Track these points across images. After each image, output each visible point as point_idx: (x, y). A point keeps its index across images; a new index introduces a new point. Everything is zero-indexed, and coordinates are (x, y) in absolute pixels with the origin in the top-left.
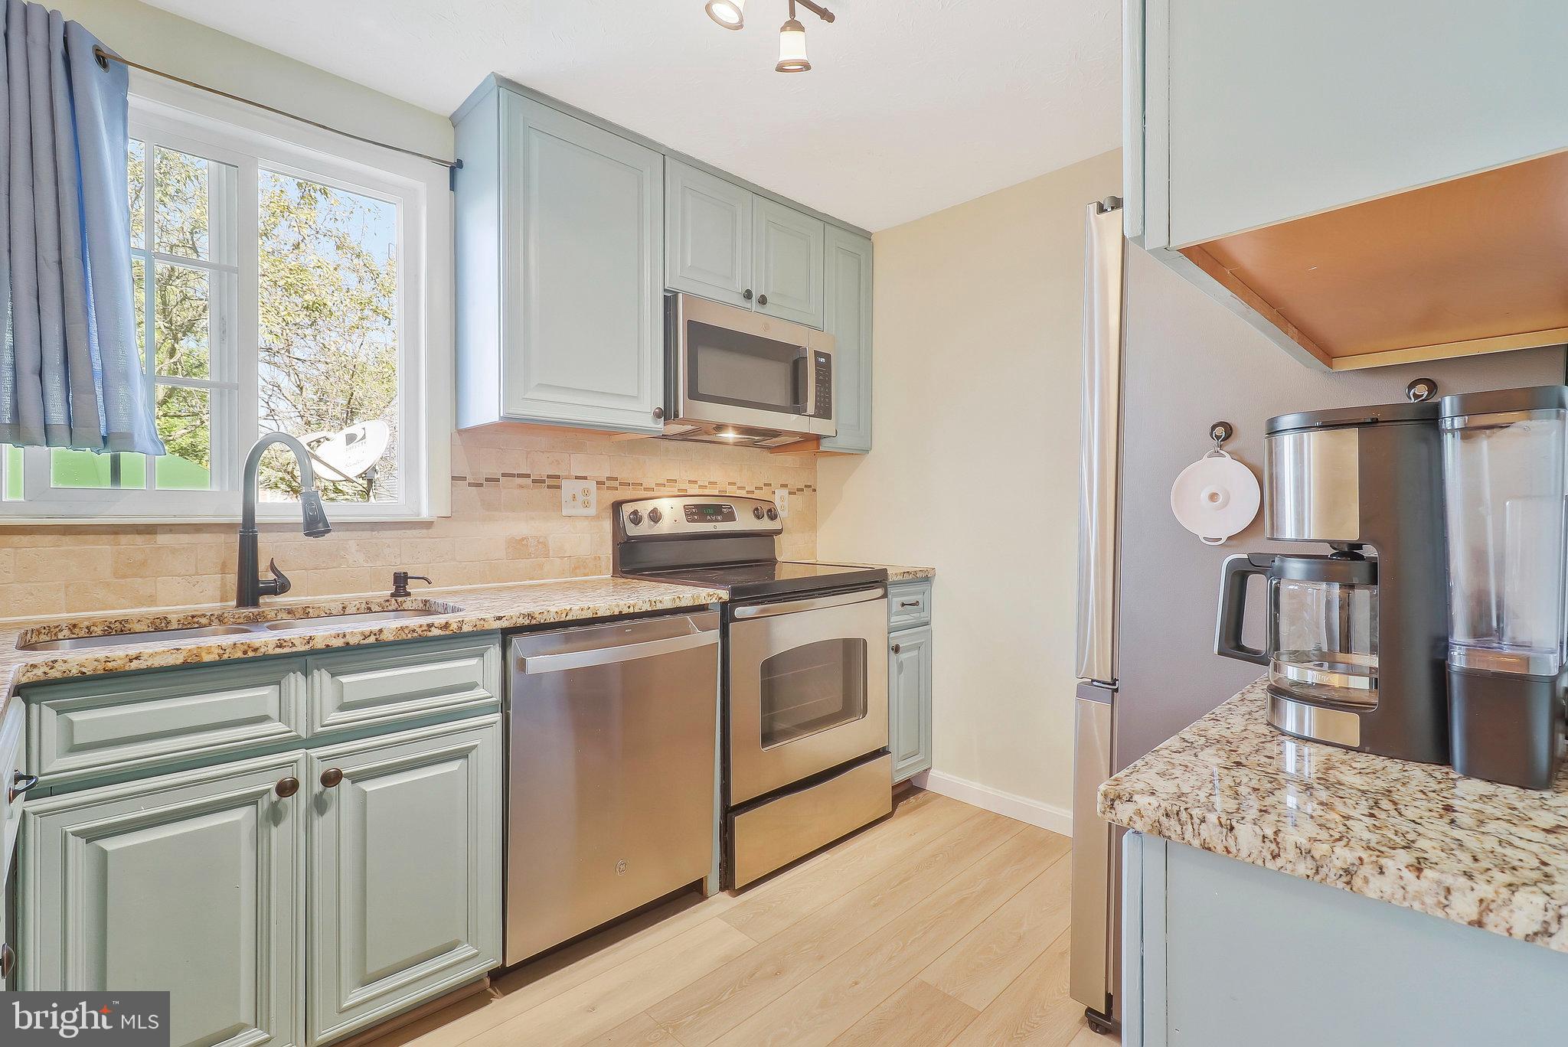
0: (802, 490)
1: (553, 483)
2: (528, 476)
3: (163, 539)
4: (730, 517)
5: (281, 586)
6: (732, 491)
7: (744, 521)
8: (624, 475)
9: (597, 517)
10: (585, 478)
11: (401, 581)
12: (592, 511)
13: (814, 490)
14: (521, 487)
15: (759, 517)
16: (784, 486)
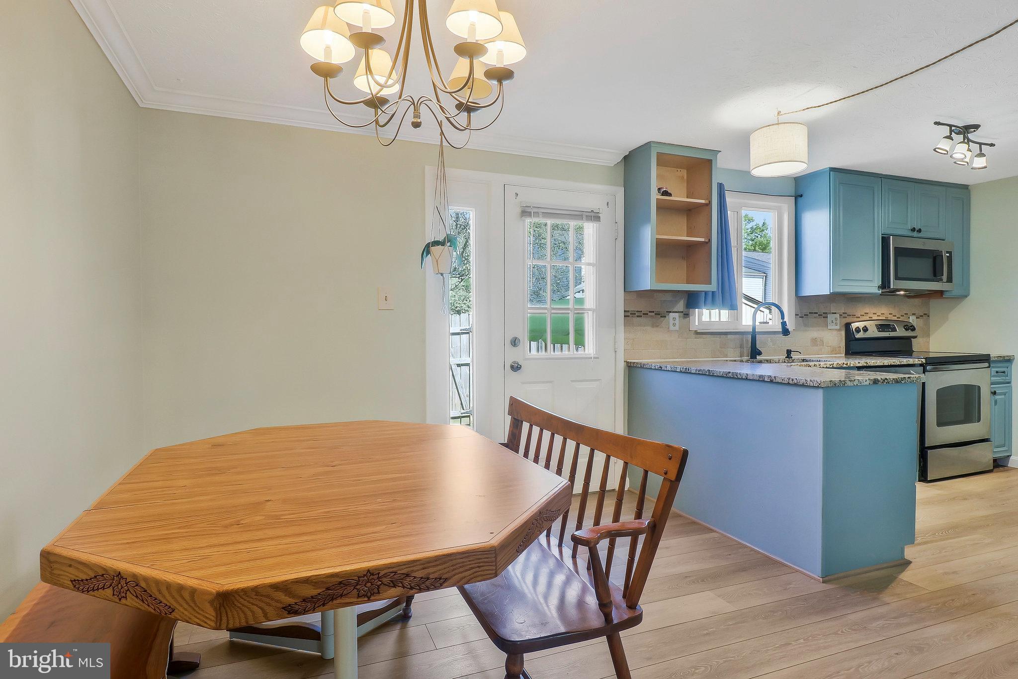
0: (922, 316)
1: (824, 316)
2: (817, 313)
3: (729, 336)
4: (894, 330)
5: (760, 353)
6: (890, 317)
7: (900, 332)
8: (849, 311)
9: (840, 330)
10: (835, 313)
11: (789, 352)
12: (838, 327)
13: (929, 316)
14: (815, 317)
15: (907, 330)
16: (914, 314)
